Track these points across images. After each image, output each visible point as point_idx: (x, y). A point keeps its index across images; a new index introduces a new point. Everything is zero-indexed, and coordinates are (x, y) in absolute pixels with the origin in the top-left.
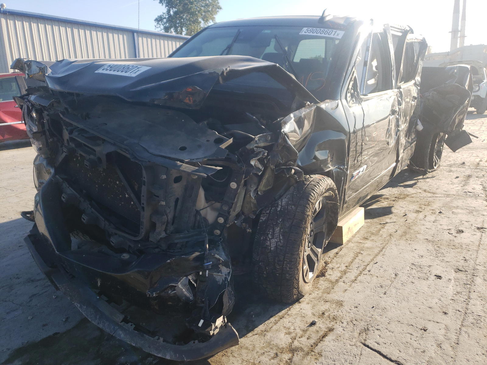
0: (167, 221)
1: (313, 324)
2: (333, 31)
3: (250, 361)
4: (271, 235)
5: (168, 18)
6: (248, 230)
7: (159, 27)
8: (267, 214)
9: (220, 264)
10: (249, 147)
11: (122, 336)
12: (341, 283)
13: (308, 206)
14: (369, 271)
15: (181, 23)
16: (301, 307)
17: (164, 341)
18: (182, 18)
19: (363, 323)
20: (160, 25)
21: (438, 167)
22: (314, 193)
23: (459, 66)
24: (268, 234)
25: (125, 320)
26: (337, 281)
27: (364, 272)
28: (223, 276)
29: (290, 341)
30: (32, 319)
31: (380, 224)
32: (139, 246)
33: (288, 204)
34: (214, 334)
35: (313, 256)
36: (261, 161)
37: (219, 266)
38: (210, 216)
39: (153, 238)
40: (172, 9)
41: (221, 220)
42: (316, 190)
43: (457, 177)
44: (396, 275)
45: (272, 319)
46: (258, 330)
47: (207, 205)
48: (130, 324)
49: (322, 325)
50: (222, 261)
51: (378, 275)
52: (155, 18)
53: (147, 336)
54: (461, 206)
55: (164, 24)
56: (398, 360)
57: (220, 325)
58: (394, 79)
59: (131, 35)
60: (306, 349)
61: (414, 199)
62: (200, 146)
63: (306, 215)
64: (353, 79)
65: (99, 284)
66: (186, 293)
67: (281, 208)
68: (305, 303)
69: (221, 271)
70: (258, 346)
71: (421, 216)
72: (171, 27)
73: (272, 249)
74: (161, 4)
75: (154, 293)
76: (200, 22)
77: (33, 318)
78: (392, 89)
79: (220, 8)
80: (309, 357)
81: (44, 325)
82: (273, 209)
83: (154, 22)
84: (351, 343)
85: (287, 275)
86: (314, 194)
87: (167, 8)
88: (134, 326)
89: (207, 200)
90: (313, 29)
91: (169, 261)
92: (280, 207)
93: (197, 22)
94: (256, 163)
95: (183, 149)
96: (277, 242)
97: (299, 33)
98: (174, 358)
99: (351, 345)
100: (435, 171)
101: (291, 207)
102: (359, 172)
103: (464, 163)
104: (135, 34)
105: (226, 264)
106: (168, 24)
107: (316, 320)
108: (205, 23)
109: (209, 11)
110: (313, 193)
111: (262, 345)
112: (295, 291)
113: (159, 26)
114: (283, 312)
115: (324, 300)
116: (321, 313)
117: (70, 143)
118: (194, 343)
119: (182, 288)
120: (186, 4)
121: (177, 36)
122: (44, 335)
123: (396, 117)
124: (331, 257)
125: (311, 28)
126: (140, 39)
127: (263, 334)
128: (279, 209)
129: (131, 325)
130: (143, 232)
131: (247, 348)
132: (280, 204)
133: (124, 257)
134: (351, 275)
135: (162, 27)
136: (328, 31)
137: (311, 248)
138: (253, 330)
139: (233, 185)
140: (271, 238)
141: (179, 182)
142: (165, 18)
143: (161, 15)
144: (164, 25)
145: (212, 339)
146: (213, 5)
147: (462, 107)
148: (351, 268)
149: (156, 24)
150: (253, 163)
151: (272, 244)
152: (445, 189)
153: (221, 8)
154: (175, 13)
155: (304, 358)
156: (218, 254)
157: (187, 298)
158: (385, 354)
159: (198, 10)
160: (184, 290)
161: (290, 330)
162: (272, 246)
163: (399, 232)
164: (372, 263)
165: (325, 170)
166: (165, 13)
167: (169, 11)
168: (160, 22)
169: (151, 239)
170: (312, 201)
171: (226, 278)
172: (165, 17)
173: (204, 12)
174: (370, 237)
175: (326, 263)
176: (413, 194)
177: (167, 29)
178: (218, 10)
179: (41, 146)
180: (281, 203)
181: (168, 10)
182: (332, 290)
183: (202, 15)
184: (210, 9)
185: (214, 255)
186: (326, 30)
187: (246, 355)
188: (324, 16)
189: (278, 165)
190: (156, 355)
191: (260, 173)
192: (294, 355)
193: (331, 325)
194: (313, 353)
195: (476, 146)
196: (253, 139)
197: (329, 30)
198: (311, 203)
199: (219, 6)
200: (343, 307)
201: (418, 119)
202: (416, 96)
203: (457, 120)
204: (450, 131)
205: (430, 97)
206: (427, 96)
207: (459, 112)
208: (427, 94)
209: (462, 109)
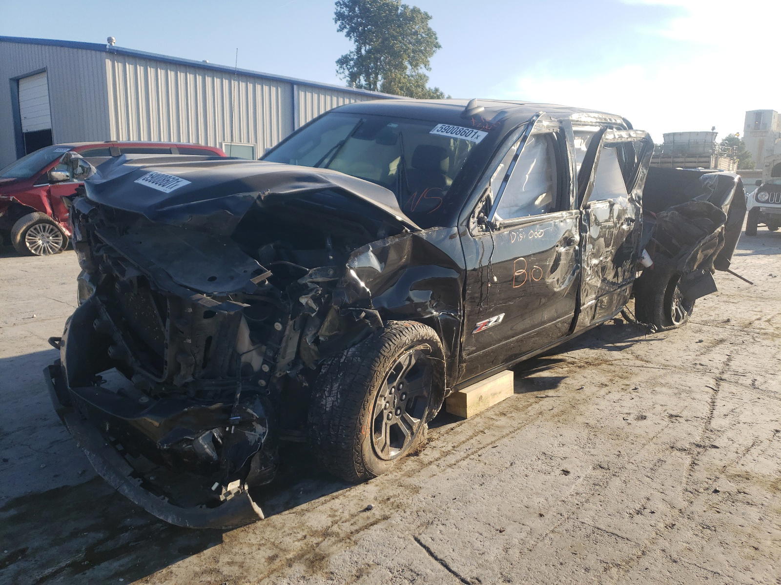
0: (196, 362)
1: (369, 508)
2: (473, 131)
3: (271, 540)
4: (328, 391)
5: (357, 59)
6: (304, 384)
7: (343, 72)
8: (328, 365)
9: (253, 421)
10: (302, 281)
11: (126, 491)
12: (433, 467)
13: (377, 359)
14: (479, 456)
15: (376, 67)
16: (365, 489)
17: (168, 501)
18: (378, 59)
19: (430, 515)
20: (344, 69)
21: (682, 323)
22: (391, 343)
23: (719, 175)
24: (325, 390)
25: (134, 475)
26: (430, 463)
27: (472, 457)
28: (256, 435)
29: (330, 524)
30: (44, 468)
31: (537, 397)
32: (163, 389)
33: (354, 355)
34: (226, 499)
35: (403, 428)
36: (316, 299)
37: (253, 423)
38: (256, 361)
39: (178, 381)
40: (365, 46)
41: (266, 368)
42: (393, 341)
43: (700, 341)
44: (511, 464)
45: (322, 499)
46: (298, 508)
47: (252, 348)
48: (138, 479)
49: (377, 512)
50: (256, 417)
51: (487, 462)
52: (336, 60)
53: (152, 494)
54: (673, 383)
55: (351, 68)
56: (445, 559)
57: (235, 491)
58: (573, 196)
59: (288, 88)
60: (342, 535)
61: (612, 368)
62: (232, 278)
63: (373, 370)
64: (484, 198)
65: (108, 429)
66: (208, 450)
67: (345, 360)
68: (374, 484)
69: (255, 429)
70: (289, 525)
71: (604, 391)
72: (360, 73)
73: (327, 409)
74: (349, 37)
75: (165, 445)
76: (406, 68)
77: (46, 466)
78: (569, 210)
79: (438, 46)
80: (339, 545)
81: (56, 476)
82: (336, 359)
83: (336, 64)
84: (401, 535)
85: (343, 444)
86: (390, 346)
87: (357, 43)
88: (141, 482)
89: (253, 341)
90: (449, 126)
91: (186, 409)
92: (344, 357)
93: (401, 68)
94: (309, 302)
95: (212, 279)
96: (333, 401)
97: (430, 131)
98: (176, 523)
99: (399, 537)
100: (675, 328)
101: (357, 360)
102: (489, 322)
103: (728, 321)
104: (295, 87)
105: (261, 422)
106: (355, 69)
107: (372, 505)
108: (412, 68)
109: (421, 51)
110: (389, 344)
111: (294, 525)
112: (357, 467)
113: (342, 70)
114: (341, 492)
115: (400, 484)
116: (386, 498)
117: (108, 260)
118: (201, 507)
119: (203, 444)
120: (387, 39)
121: (360, 91)
122: (53, 486)
123: (575, 248)
124: (441, 433)
125: (447, 125)
126: (302, 94)
127: (302, 513)
128: (342, 360)
129: (139, 481)
130: (166, 373)
131: (274, 527)
132: (345, 354)
133: (142, 400)
134: (451, 459)
135: (347, 72)
136: (466, 131)
137: (402, 416)
138: (292, 508)
139: (278, 326)
140: (328, 396)
141: (212, 317)
142: (352, 59)
143: (347, 55)
144: (350, 70)
145: (223, 505)
146: (428, 41)
147: (708, 237)
148: (458, 449)
149: (338, 68)
150: (303, 300)
151: (328, 402)
152: (668, 358)
153: (440, 47)
154: (368, 52)
155: (334, 544)
156: (252, 409)
157: (209, 458)
158: (433, 551)
159: (403, 49)
160: (206, 446)
161: (336, 513)
162: (327, 406)
163: (555, 411)
164: (490, 446)
165: (423, 316)
166: (353, 52)
167: (359, 50)
168: (345, 65)
169: (175, 383)
170: (385, 354)
171: (260, 439)
172: (352, 57)
173: (413, 51)
174: (511, 412)
175: (430, 440)
176: (615, 360)
177: (353, 77)
178: (434, 49)
179: (85, 259)
180: (347, 353)
181: (358, 48)
182: (417, 474)
183: (409, 57)
184: (423, 48)
185: (246, 409)
186: (465, 129)
187: (269, 533)
188: (469, 108)
189: (344, 306)
190: (158, 516)
191: (312, 313)
192: (324, 540)
193: (389, 513)
194: (348, 541)
195: (775, 295)
196: (307, 272)
197: (468, 130)
198: (383, 357)
199: (437, 43)
200: (417, 494)
201: (645, 251)
202: (634, 217)
203: (700, 256)
204: (687, 272)
205: (667, 219)
206: (664, 217)
207: (703, 245)
208: (664, 213)
209: (710, 241)
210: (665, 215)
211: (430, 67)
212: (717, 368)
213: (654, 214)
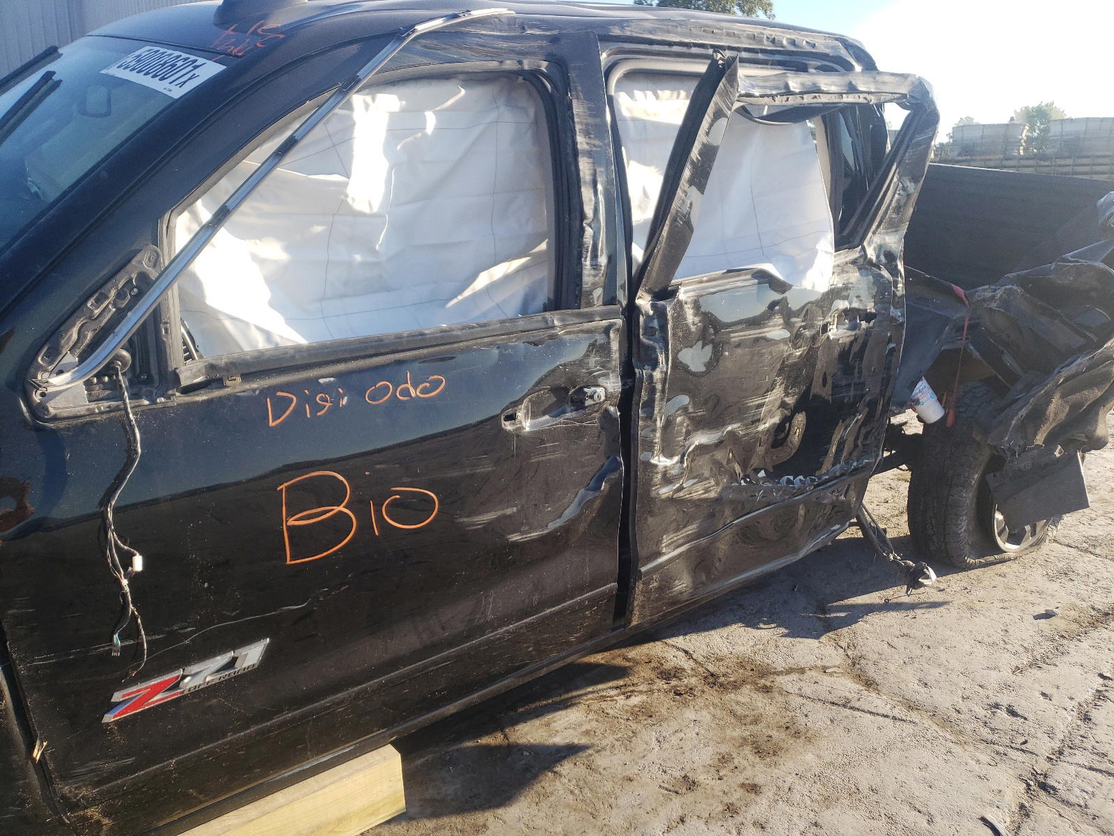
90: (157, 51)
125: (156, 49)
186: (182, 57)
197: (187, 59)
201: (923, 385)
202: (870, 307)
203: (1057, 409)
204: (1017, 449)
205: (994, 305)
206: (984, 300)
207: (1066, 380)
208: (984, 292)
209: (1089, 368)
210: (989, 294)
211: (773, 13)
212: (1051, 734)
213: (959, 290)
